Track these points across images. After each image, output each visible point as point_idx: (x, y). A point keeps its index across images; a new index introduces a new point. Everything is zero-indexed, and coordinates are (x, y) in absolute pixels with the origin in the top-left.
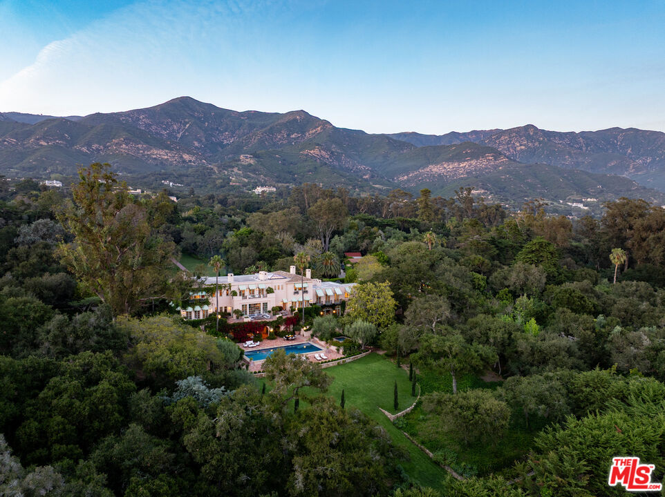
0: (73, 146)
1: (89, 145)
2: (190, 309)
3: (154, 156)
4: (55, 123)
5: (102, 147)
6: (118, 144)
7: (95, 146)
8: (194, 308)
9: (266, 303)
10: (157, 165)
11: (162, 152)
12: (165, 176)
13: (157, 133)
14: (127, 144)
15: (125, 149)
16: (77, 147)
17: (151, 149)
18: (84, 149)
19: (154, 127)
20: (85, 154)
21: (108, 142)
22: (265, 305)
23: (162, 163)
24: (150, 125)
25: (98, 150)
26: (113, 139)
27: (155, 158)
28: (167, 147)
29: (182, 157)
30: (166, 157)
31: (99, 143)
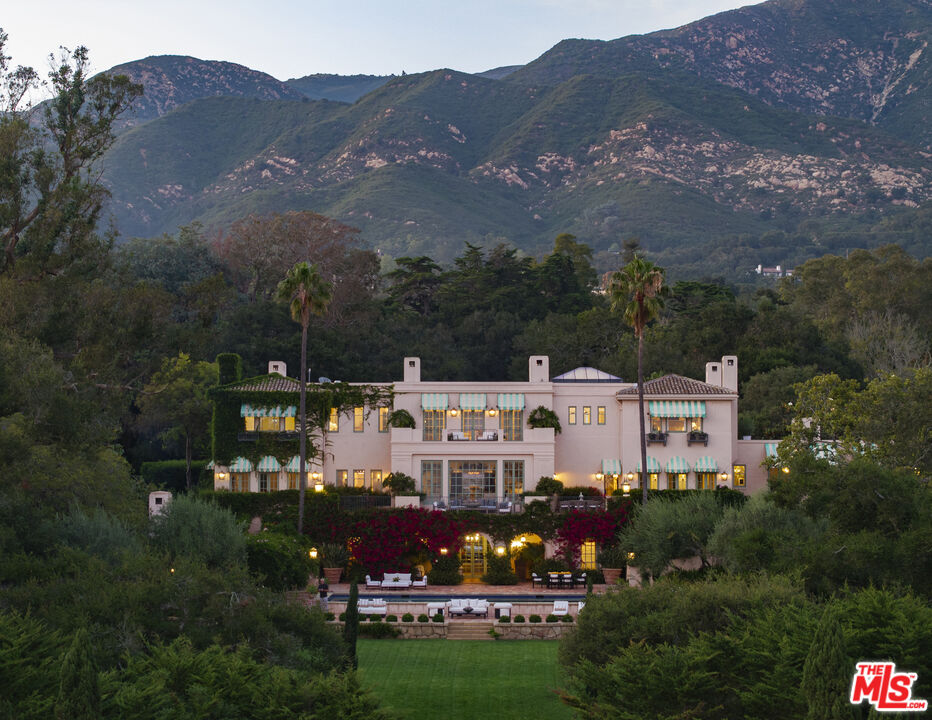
0: (474, 164)
1: (525, 158)
2: (242, 464)
3: (759, 184)
4: (421, 88)
5: (570, 162)
6: (629, 147)
7: (546, 161)
8: (255, 461)
9: (520, 465)
10: (766, 216)
11: (788, 165)
12: (769, 249)
13: (791, 98)
14: (658, 145)
15: (650, 163)
16: (486, 168)
17: (750, 156)
18: (509, 174)
19: (778, 77)
20: (512, 193)
21: (593, 142)
22: (515, 469)
23: (785, 208)
24: (766, 70)
25: (556, 175)
26: (610, 128)
27: (761, 192)
28: (816, 146)
29: (867, 179)
30: (803, 184)
31: (561, 149)
